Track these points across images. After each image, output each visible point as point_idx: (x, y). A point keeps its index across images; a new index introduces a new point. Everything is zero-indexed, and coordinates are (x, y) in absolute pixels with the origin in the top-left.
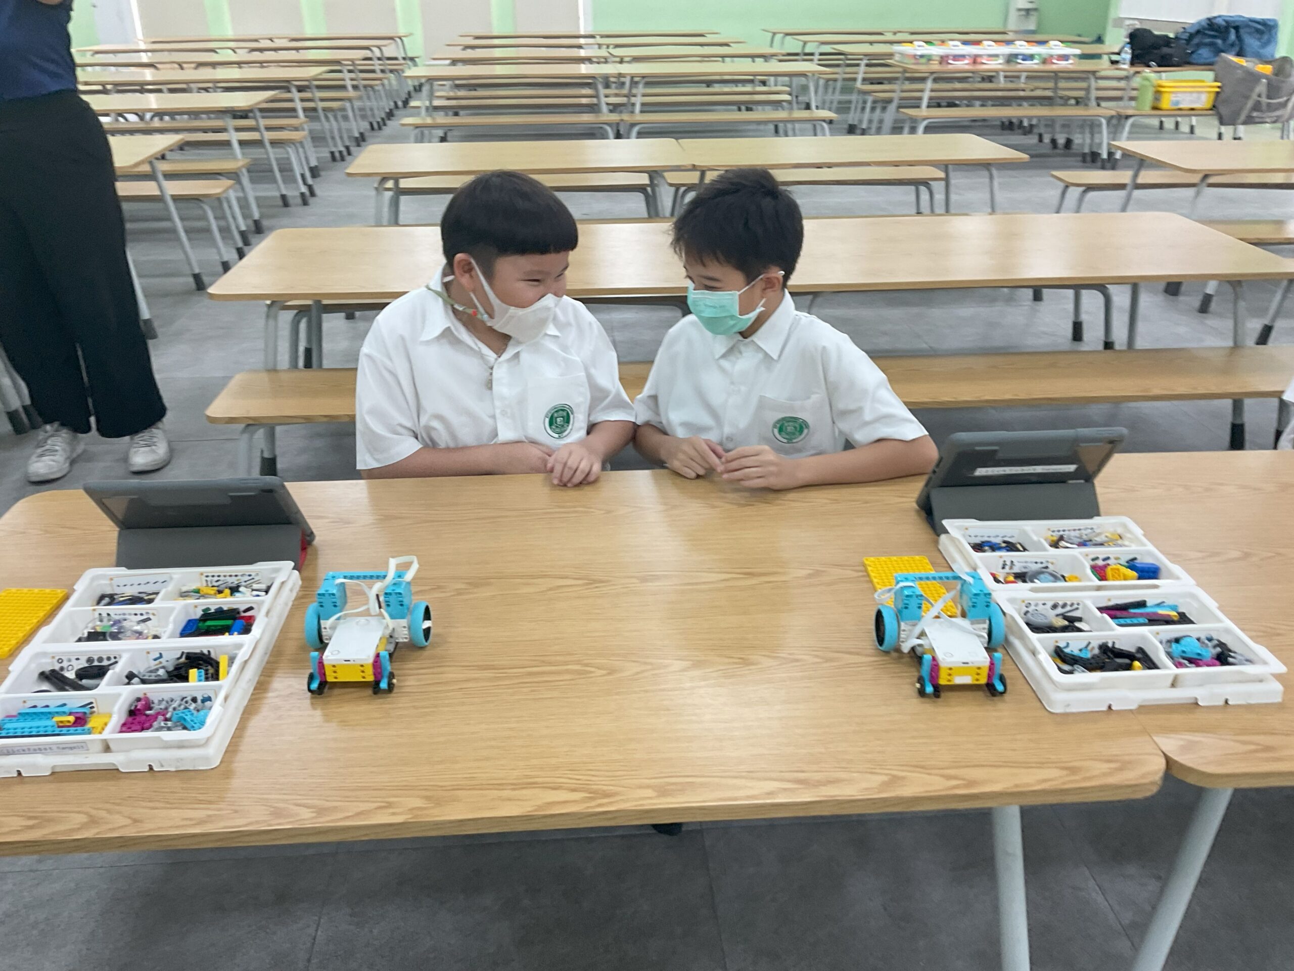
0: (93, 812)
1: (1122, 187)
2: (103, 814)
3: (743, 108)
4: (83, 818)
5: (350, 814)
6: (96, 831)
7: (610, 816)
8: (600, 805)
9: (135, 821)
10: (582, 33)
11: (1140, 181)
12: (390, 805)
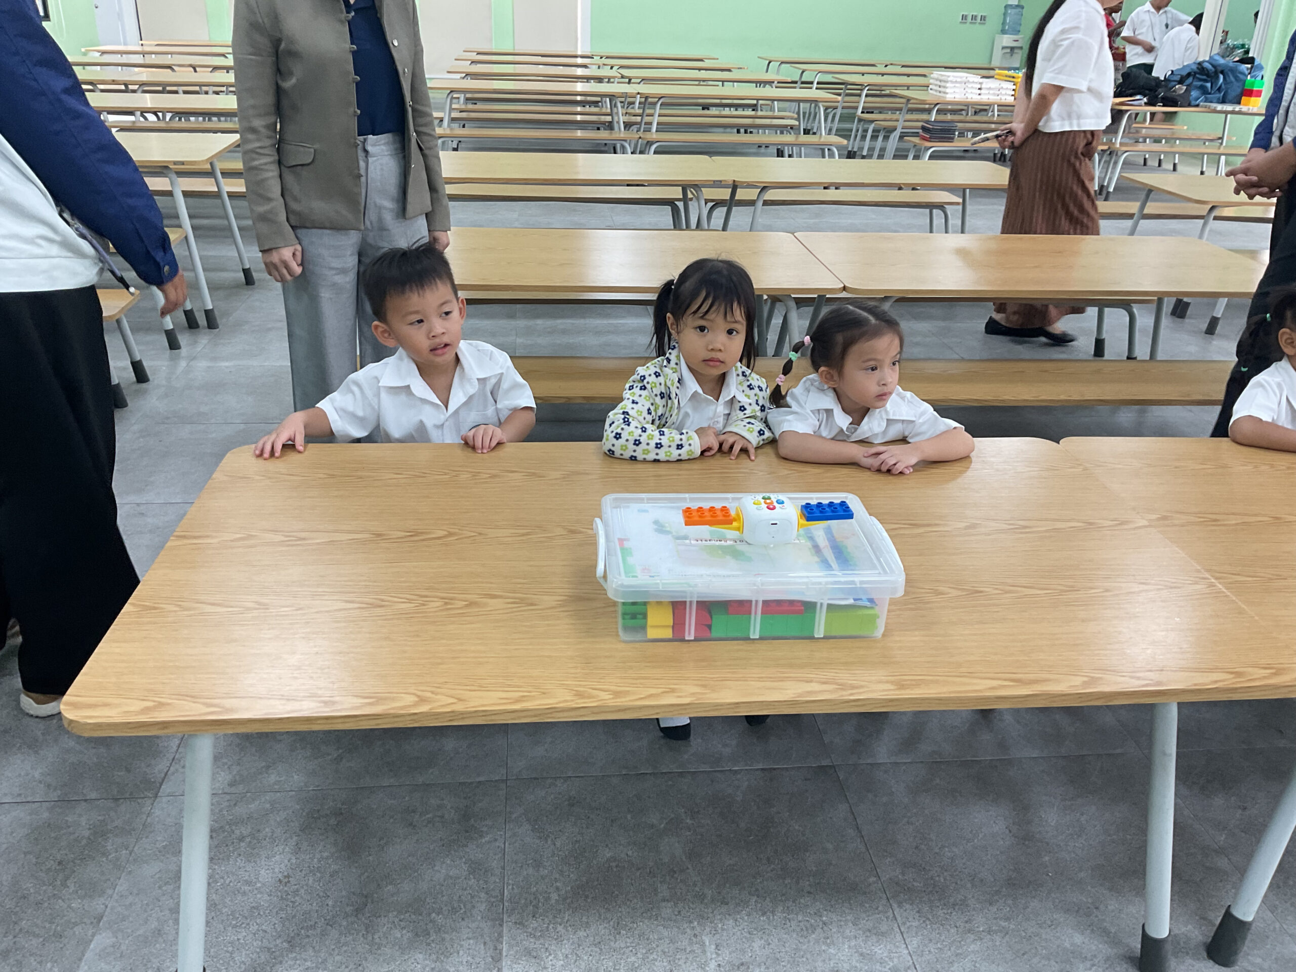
0: (419, 693)
1: (1130, 216)
2: (429, 695)
3: (742, 130)
4: (413, 699)
5: (642, 696)
6: (430, 707)
7: (859, 703)
8: (852, 694)
9: (460, 700)
10: (579, 53)
11: (1146, 211)
12: (673, 691)
